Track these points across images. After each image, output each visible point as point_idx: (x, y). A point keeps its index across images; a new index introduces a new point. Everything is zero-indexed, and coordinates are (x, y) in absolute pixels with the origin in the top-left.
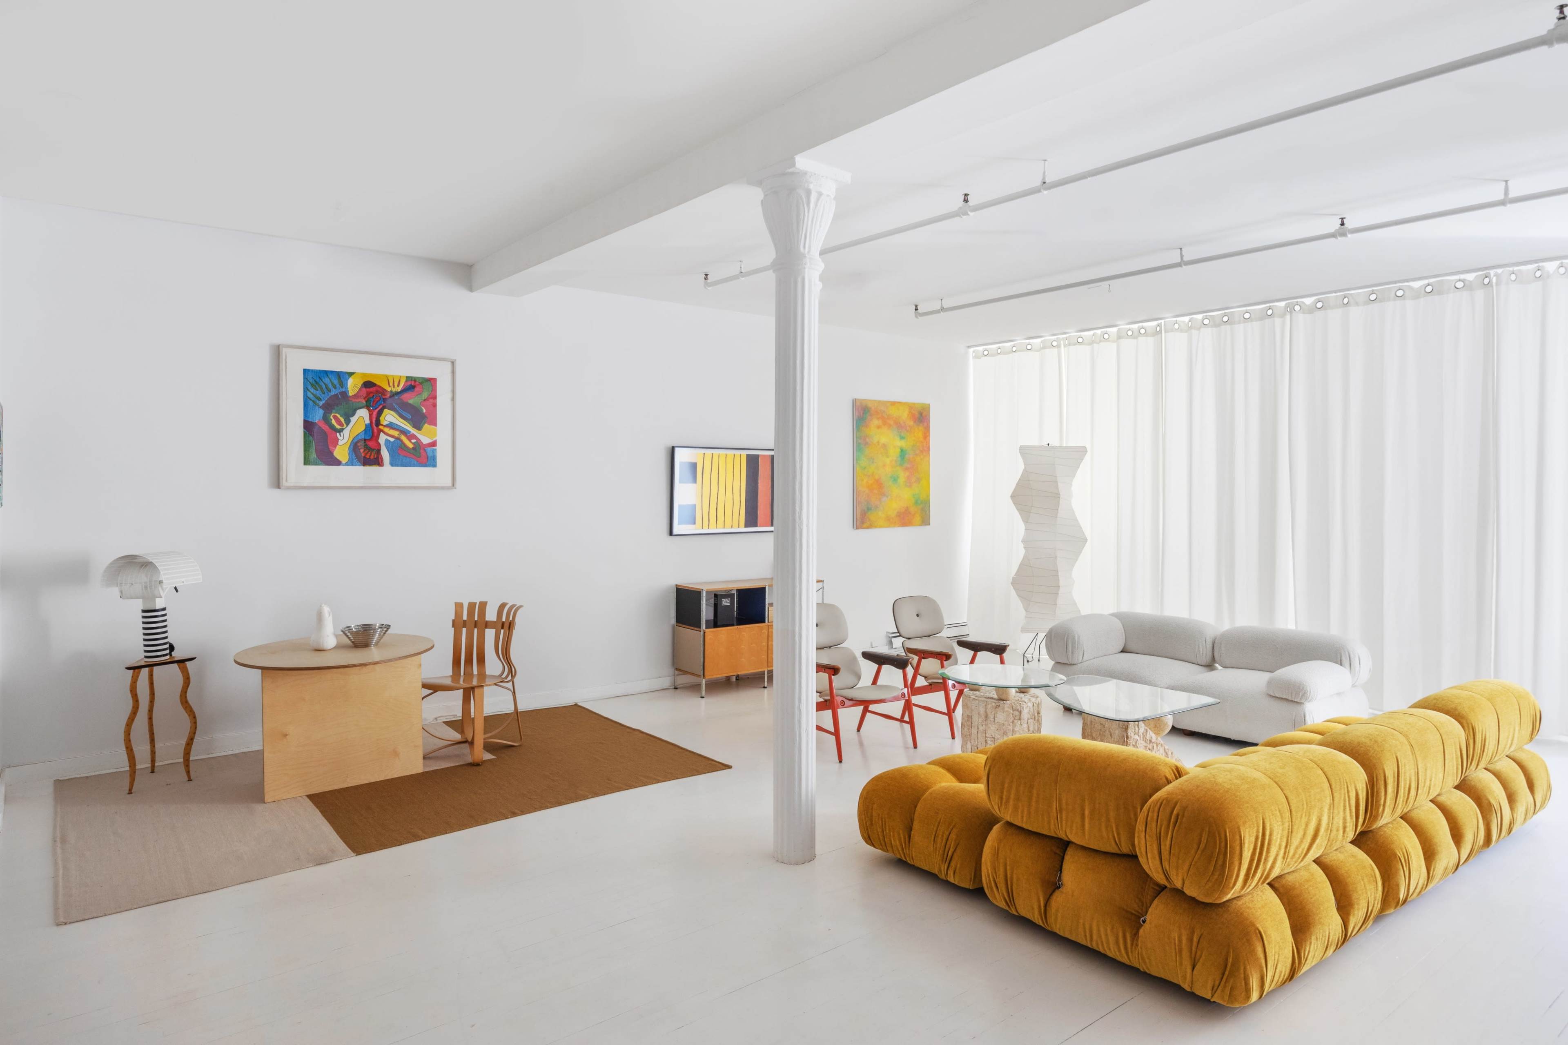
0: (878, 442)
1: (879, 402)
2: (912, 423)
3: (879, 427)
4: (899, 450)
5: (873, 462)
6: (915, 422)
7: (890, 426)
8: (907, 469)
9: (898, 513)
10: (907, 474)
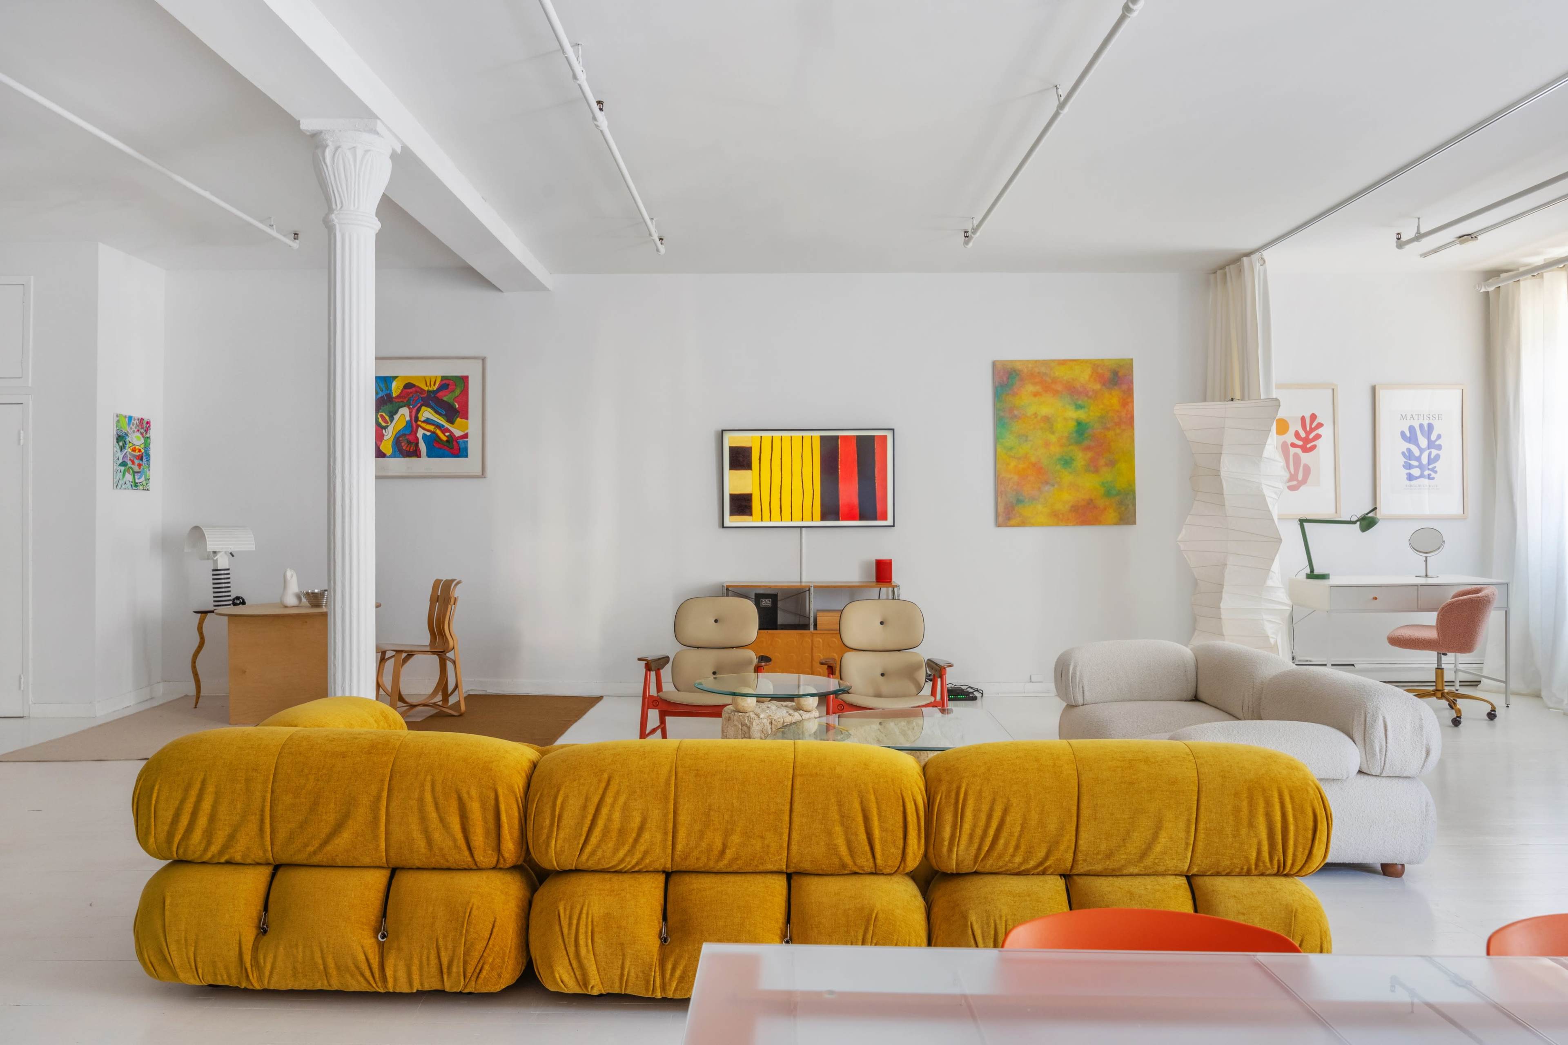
0: (1036, 415)
1: (1036, 361)
2: (1098, 386)
3: (1036, 395)
4: (1075, 424)
5: (1026, 441)
6: (1104, 384)
7: (1056, 393)
8: (1088, 448)
9: (1072, 507)
10: (1090, 454)
